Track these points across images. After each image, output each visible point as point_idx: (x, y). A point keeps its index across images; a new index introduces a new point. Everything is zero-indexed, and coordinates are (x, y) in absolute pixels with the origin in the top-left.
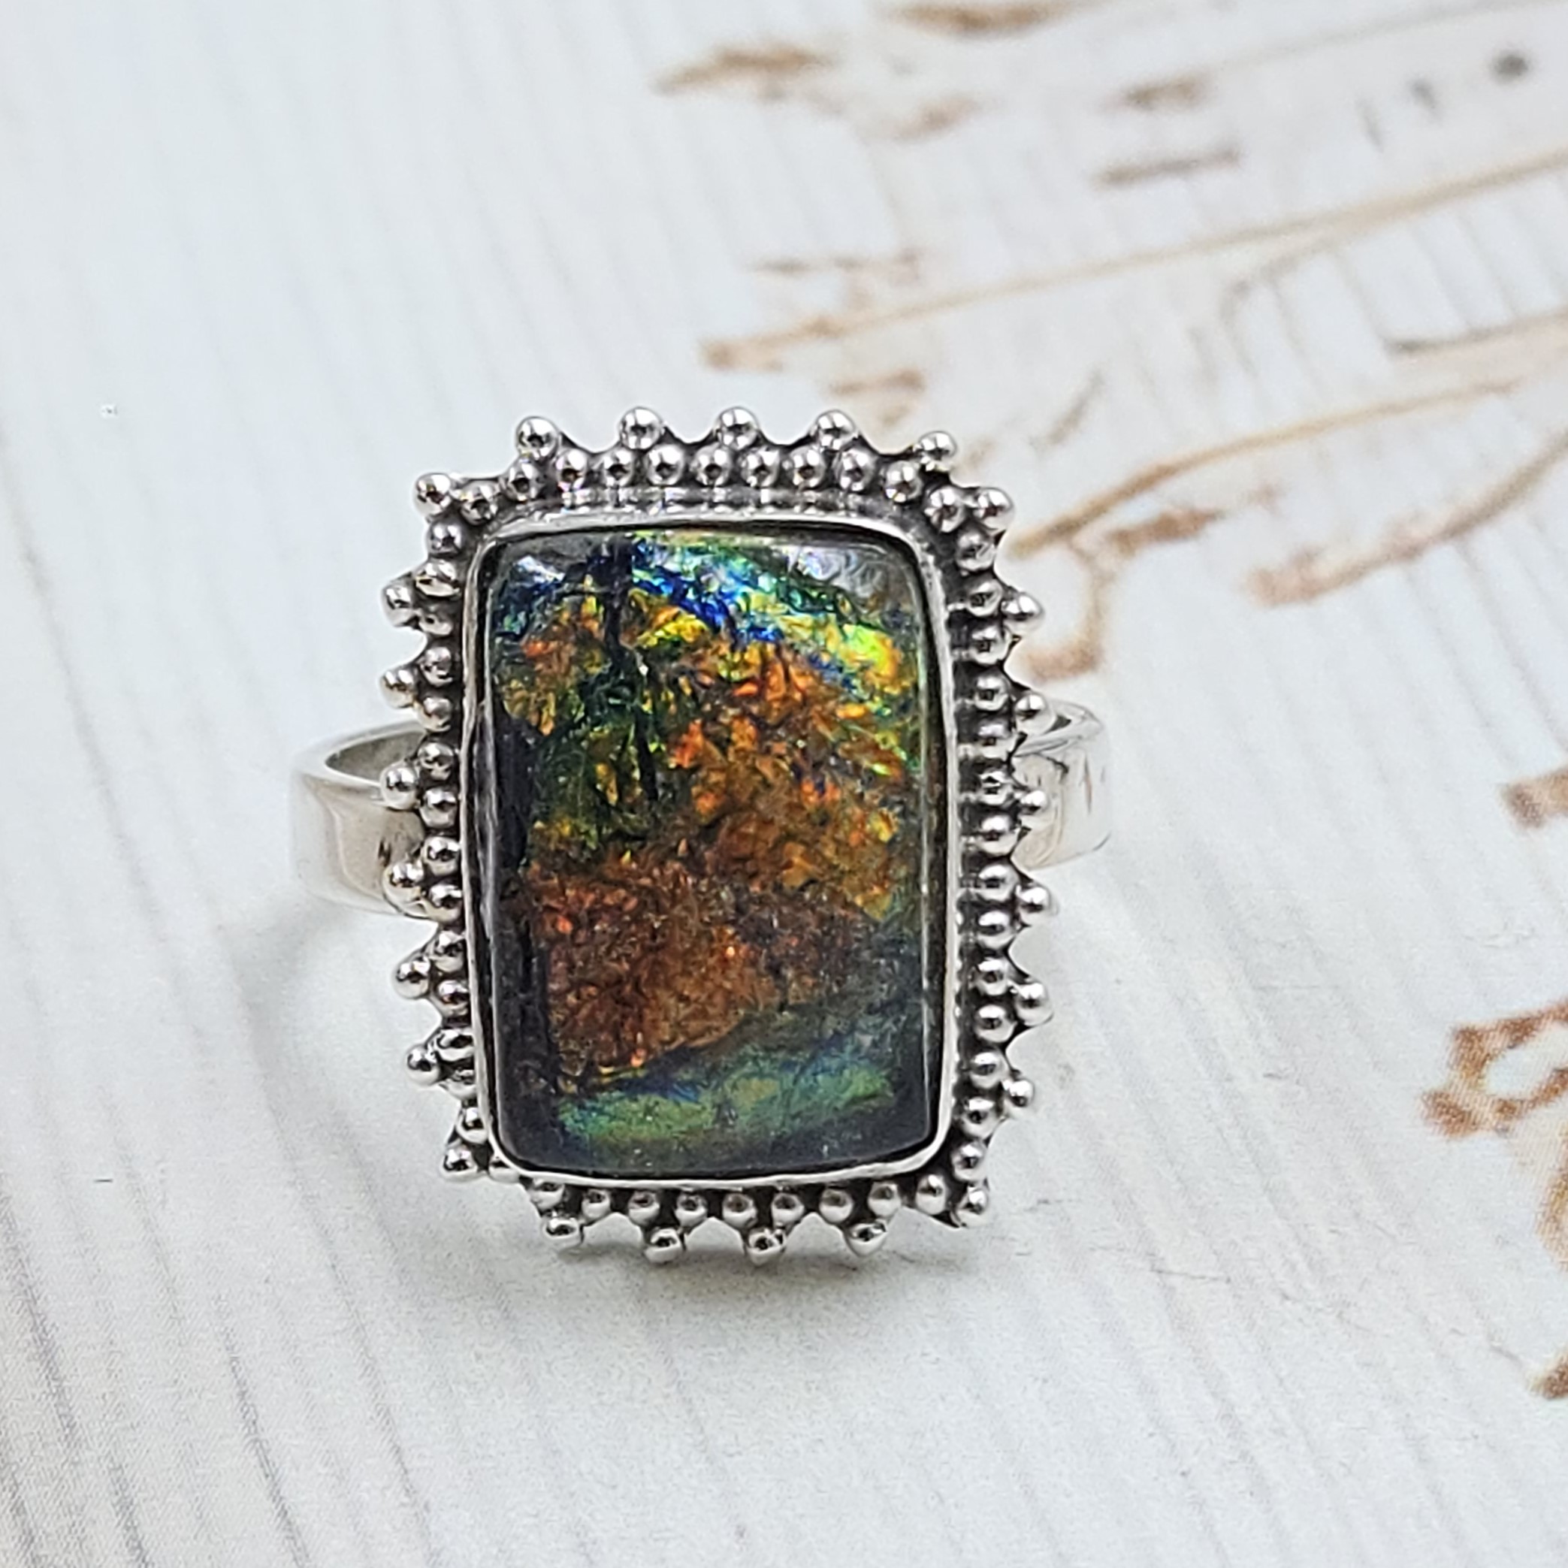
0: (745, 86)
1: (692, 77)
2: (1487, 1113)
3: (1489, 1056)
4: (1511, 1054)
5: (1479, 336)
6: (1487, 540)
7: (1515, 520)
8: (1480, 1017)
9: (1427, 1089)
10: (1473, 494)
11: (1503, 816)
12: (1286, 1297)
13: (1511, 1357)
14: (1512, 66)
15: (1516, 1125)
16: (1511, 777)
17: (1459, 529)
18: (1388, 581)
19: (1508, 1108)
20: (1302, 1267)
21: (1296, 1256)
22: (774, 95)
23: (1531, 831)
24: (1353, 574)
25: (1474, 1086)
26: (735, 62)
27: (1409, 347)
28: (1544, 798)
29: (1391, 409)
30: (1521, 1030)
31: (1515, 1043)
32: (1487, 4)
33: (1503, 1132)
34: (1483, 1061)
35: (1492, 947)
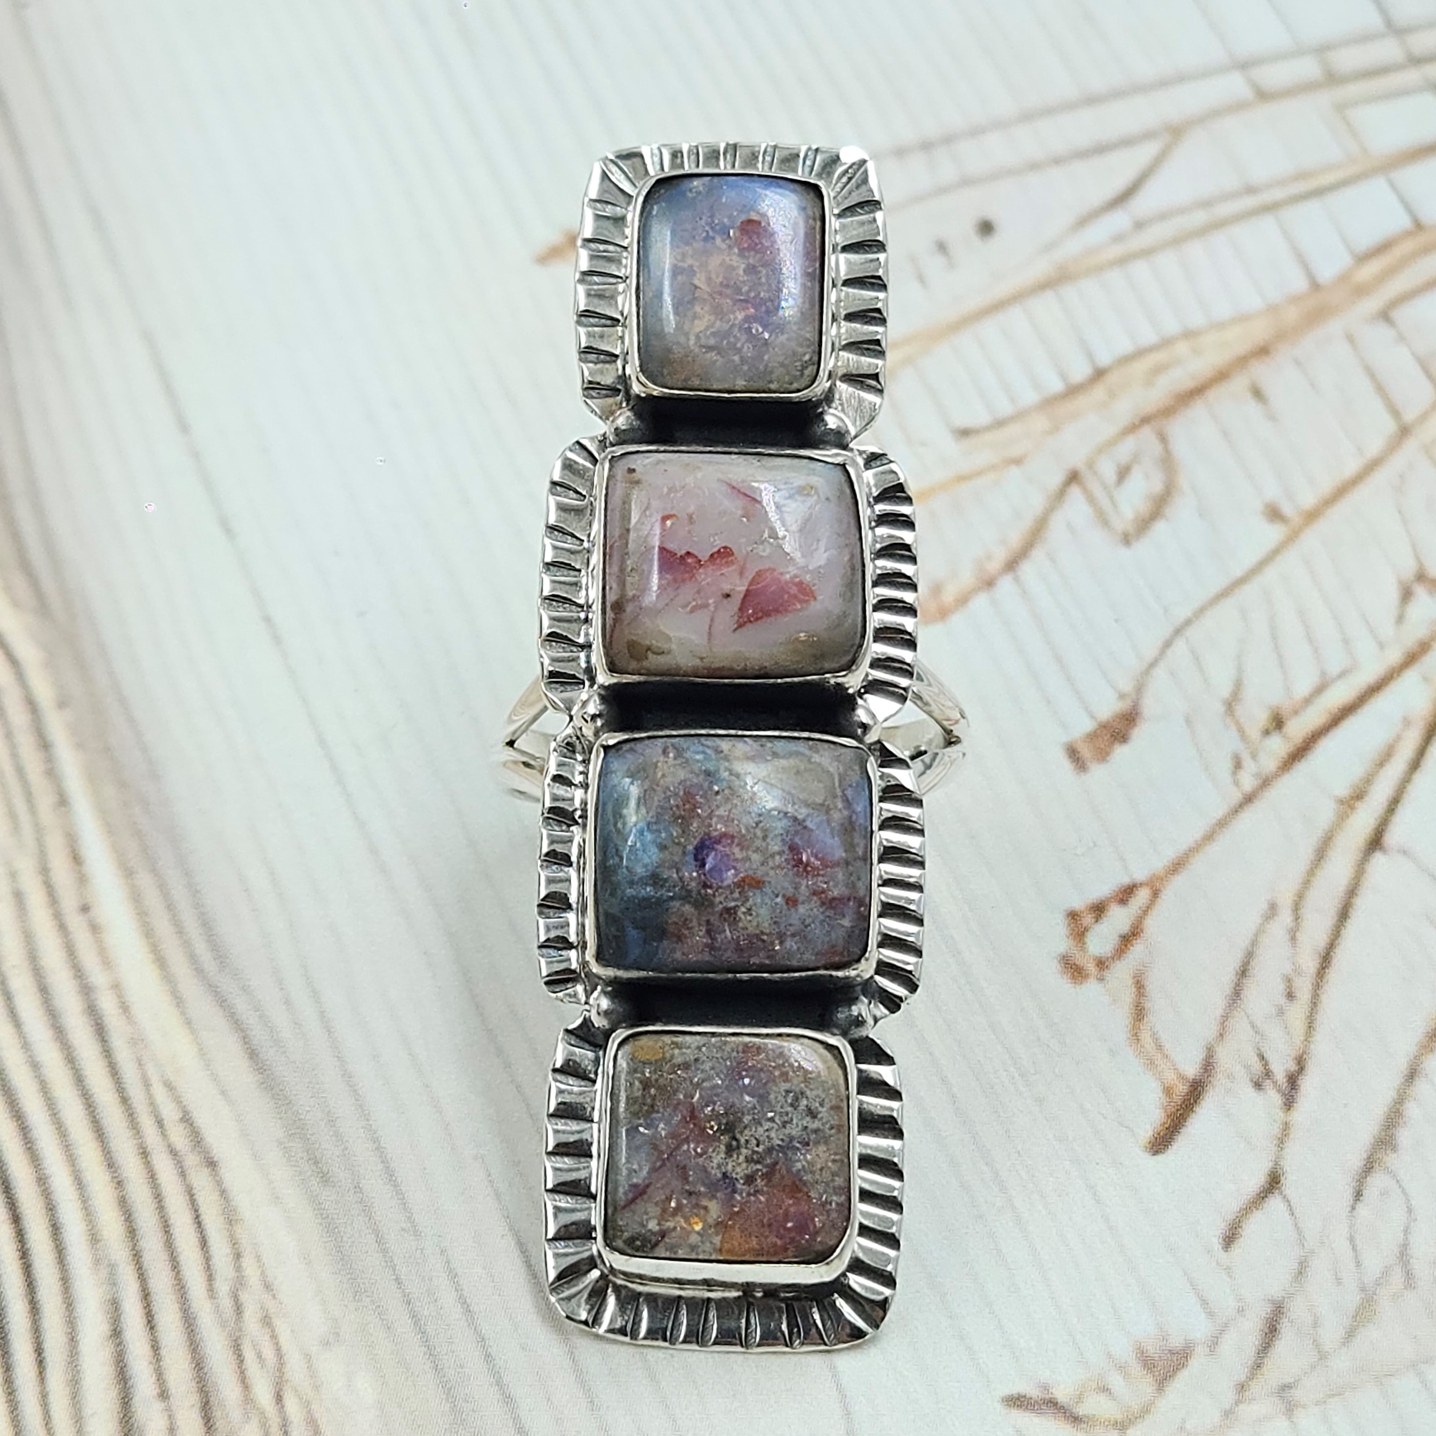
2: (1091, 968)
3: (1086, 929)
4: (1097, 927)
5: (1000, 423)
6: (1027, 569)
7: (1038, 554)
8: (1078, 903)
9: (1059, 953)
10: (1015, 538)
11: (1066, 765)
13: (1129, 1129)
14: (986, 228)
15: (1107, 974)
16: (1065, 739)
17: (1012, 565)
18: (980, 602)
19: (1101, 964)
23: (1082, 774)
24: (963, 600)
25: (1082, 950)
27: (964, 433)
28: (1085, 752)
29: (961, 479)
30: (1099, 909)
31: (1097, 919)
32: (967, 182)
33: (1101, 979)
34: (1084, 933)
35: (1076, 855)
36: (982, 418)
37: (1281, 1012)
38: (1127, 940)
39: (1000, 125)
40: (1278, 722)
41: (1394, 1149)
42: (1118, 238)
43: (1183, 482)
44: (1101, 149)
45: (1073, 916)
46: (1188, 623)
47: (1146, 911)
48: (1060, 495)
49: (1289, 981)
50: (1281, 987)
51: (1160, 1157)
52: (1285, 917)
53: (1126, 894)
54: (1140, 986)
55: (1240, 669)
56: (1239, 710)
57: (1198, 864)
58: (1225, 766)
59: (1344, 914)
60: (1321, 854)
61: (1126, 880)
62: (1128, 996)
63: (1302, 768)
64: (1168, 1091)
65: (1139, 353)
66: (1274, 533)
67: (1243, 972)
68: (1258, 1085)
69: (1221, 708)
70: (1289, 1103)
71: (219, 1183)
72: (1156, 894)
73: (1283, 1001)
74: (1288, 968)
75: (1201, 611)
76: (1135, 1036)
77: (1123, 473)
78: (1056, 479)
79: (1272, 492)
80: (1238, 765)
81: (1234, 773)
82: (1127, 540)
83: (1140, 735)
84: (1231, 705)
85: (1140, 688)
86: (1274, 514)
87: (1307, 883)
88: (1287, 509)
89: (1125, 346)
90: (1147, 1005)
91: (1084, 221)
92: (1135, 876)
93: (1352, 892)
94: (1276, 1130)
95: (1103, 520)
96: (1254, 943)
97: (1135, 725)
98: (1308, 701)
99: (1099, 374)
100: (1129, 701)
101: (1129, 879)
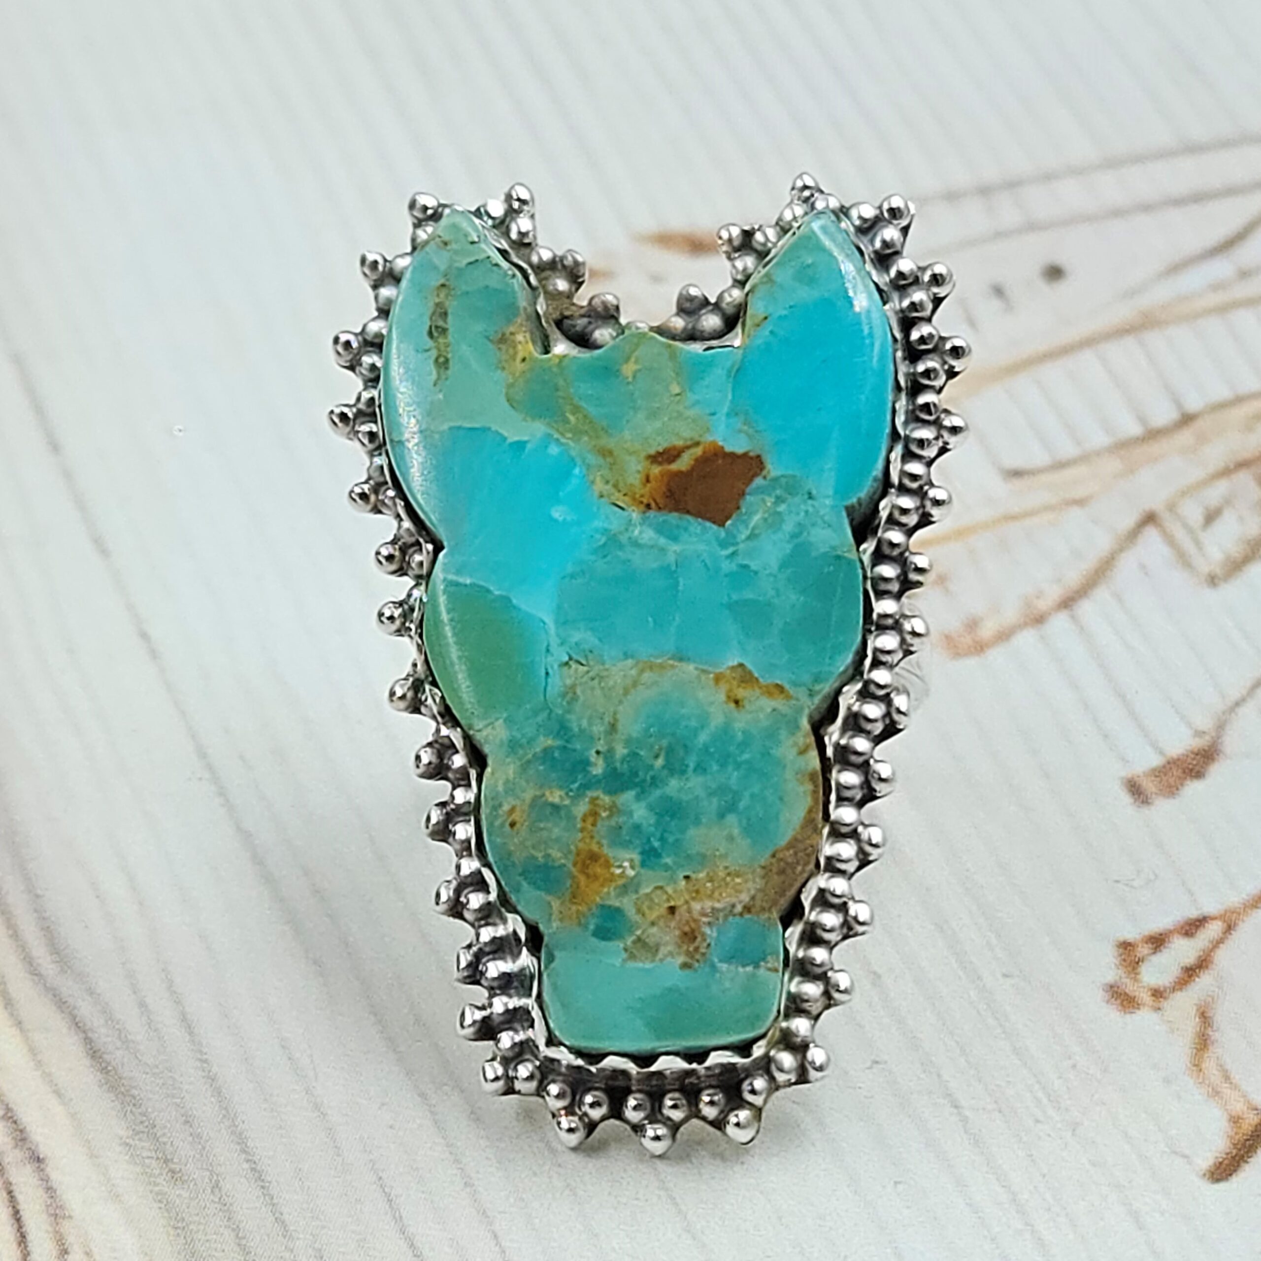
2: (1145, 997)
3: (1141, 960)
4: (1157, 959)
8: (1131, 934)
9: (1105, 982)
10: (1074, 577)
13: (1185, 1156)
14: (1054, 273)
15: (1165, 1004)
18: (1026, 639)
19: (1158, 994)
23: (1144, 808)
24: (1004, 636)
25: (1136, 980)
27: (1017, 474)
28: (1149, 786)
29: (1010, 518)
30: (1158, 941)
32: (1032, 227)
33: (1157, 1009)
34: (1138, 963)
35: (1132, 887)
36: (1039, 457)
38: (1191, 972)
39: (1077, 171)
42: (1217, 287)
47: (1218, 943)
48: (1134, 534)
51: (1222, 1186)
53: (1192, 927)
54: (1205, 1017)
61: (1194, 914)
62: (1191, 1025)
64: (1235, 1120)
65: (1239, 400)
71: (45, 1179)
72: (1229, 928)
77: (1211, 517)
78: (1129, 521)
82: (1213, 581)
83: (1217, 772)
85: (1221, 727)
89: (1223, 393)
90: (1214, 1035)
91: (1175, 268)
92: (1205, 909)
95: (1183, 560)
97: (1214, 762)
99: (1187, 419)
100: (1207, 739)
101: (1199, 912)
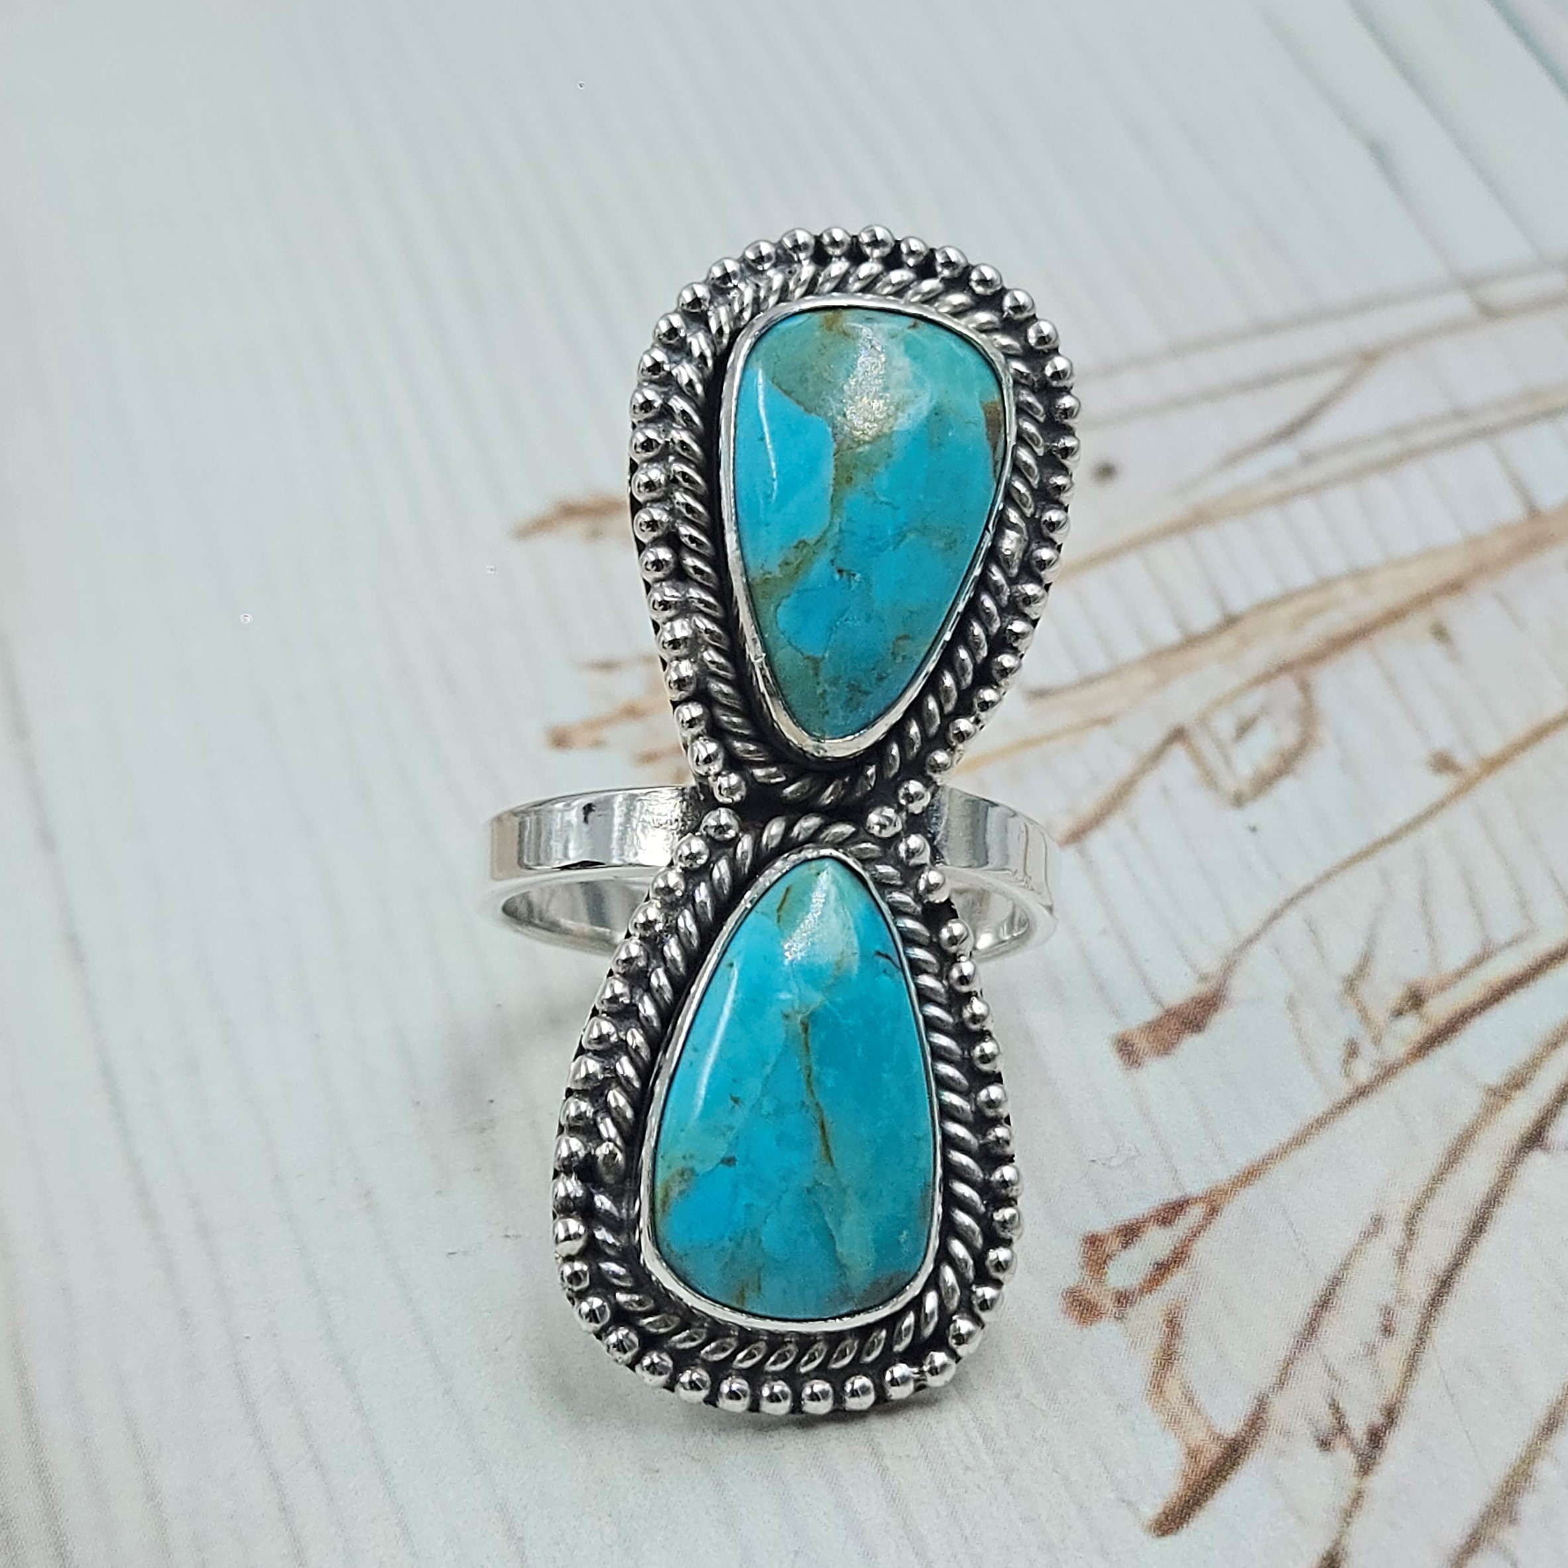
0: (576, 529)
1: (540, 526)
2: (1108, 1304)
3: (1109, 1257)
4: (1123, 1254)
5: (1089, 681)
6: (1098, 841)
7: (1116, 824)
8: (1101, 1224)
9: (1065, 1286)
10: (1087, 805)
11: (1112, 1060)
12: (967, 1468)
13: (1129, 1504)
14: (1106, 472)
15: (1131, 1312)
16: (1116, 1029)
17: (1077, 835)
19: (1124, 1299)
20: (980, 1441)
21: (974, 1434)
22: (595, 535)
23: (1133, 1070)
25: (1100, 1282)
26: (569, 511)
27: (1040, 694)
28: (1141, 1044)
29: (1027, 743)
30: (1130, 1233)
31: (1126, 1245)
32: (1088, 425)
33: (1120, 1318)
34: (1105, 1262)
35: (1109, 1167)
36: (1067, 675)
37: (1371, 1350)
38: (1163, 1269)
39: (1140, 362)
40: (1415, 1000)
41: (1513, 1521)
42: (1279, 474)
43: (1325, 733)
44: (1269, 380)
45: (1093, 1242)
46: (1308, 890)
47: (1195, 1234)
48: (1157, 756)
49: (1388, 1312)
50: (1377, 1320)
51: (1168, 1540)
52: (1394, 1233)
53: (1169, 1213)
54: (1173, 1324)
55: (1372, 941)
56: (1364, 990)
57: (1280, 1173)
58: (1332, 1054)
59: (1478, 1227)
60: (1454, 1156)
61: (1175, 1195)
62: (1154, 1340)
63: (1442, 1054)
64: (1193, 1454)
65: (1288, 597)
66: (1441, 785)
67: (1324, 1304)
68: (1325, 1445)
69: (1337, 986)
70: (1366, 1466)
72: (1213, 1211)
73: (1375, 1336)
74: (1388, 1297)
75: (1328, 876)
76: (1157, 1386)
77: (1244, 728)
78: (1153, 737)
79: (1444, 738)
80: (1352, 1051)
81: (1346, 1062)
82: (1239, 801)
83: (1220, 1024)
84: (1351, 985)
85: (1229, 968)
86: (1443, 763)
87: (1429, 1192)
88: (1462, 757)
89: (1269, 588)
90: (1181, 1347)
91: (1234, 459)
92: (1188, 1190)
93: (1493, 1200)
94: (1344, 1501)
95: (1209, 779)
96: (1345, 1266)
97: (1216, 1010)
98: (1461, 975)
99: (1230, 621)
100: (1213, 983)
101: (1180, 1194)
